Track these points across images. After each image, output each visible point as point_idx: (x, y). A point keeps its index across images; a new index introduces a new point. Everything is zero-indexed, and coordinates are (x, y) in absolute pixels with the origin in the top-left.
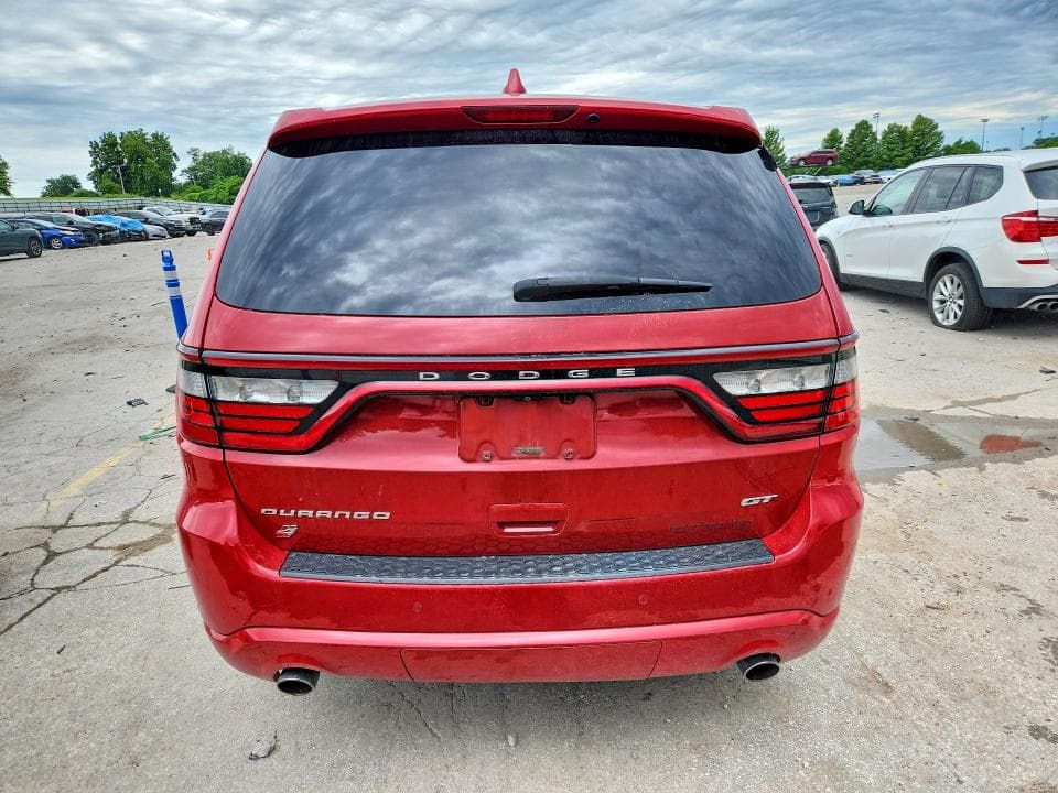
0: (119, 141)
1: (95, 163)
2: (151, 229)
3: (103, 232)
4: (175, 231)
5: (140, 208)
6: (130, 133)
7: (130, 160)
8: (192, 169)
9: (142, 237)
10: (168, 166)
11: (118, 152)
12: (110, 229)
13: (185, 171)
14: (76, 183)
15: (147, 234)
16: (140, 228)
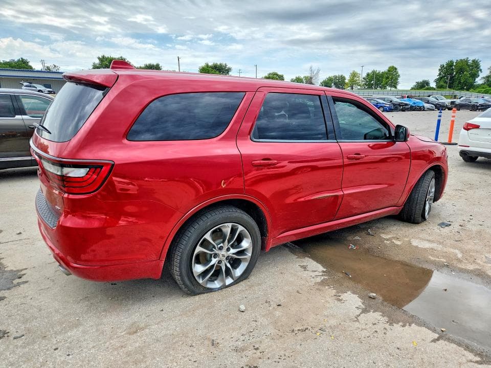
0: (454, 64)
1: (440, 74)
2: (427, 106)
3: (403, 106)
4: (440, 107)
5: (429, 96)
6: (461, 60)
7: (457, 73)
8: (488, 77)
9: (421, 109)
10: (475, 76)
11: (453, 69)
12: (406, 105)
13: (484, 78)
14: (427, 83)
15: (424, 107)
16: (421, 105)
